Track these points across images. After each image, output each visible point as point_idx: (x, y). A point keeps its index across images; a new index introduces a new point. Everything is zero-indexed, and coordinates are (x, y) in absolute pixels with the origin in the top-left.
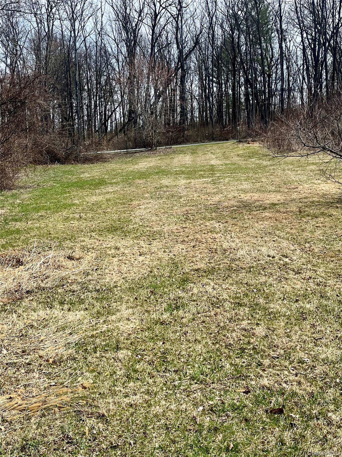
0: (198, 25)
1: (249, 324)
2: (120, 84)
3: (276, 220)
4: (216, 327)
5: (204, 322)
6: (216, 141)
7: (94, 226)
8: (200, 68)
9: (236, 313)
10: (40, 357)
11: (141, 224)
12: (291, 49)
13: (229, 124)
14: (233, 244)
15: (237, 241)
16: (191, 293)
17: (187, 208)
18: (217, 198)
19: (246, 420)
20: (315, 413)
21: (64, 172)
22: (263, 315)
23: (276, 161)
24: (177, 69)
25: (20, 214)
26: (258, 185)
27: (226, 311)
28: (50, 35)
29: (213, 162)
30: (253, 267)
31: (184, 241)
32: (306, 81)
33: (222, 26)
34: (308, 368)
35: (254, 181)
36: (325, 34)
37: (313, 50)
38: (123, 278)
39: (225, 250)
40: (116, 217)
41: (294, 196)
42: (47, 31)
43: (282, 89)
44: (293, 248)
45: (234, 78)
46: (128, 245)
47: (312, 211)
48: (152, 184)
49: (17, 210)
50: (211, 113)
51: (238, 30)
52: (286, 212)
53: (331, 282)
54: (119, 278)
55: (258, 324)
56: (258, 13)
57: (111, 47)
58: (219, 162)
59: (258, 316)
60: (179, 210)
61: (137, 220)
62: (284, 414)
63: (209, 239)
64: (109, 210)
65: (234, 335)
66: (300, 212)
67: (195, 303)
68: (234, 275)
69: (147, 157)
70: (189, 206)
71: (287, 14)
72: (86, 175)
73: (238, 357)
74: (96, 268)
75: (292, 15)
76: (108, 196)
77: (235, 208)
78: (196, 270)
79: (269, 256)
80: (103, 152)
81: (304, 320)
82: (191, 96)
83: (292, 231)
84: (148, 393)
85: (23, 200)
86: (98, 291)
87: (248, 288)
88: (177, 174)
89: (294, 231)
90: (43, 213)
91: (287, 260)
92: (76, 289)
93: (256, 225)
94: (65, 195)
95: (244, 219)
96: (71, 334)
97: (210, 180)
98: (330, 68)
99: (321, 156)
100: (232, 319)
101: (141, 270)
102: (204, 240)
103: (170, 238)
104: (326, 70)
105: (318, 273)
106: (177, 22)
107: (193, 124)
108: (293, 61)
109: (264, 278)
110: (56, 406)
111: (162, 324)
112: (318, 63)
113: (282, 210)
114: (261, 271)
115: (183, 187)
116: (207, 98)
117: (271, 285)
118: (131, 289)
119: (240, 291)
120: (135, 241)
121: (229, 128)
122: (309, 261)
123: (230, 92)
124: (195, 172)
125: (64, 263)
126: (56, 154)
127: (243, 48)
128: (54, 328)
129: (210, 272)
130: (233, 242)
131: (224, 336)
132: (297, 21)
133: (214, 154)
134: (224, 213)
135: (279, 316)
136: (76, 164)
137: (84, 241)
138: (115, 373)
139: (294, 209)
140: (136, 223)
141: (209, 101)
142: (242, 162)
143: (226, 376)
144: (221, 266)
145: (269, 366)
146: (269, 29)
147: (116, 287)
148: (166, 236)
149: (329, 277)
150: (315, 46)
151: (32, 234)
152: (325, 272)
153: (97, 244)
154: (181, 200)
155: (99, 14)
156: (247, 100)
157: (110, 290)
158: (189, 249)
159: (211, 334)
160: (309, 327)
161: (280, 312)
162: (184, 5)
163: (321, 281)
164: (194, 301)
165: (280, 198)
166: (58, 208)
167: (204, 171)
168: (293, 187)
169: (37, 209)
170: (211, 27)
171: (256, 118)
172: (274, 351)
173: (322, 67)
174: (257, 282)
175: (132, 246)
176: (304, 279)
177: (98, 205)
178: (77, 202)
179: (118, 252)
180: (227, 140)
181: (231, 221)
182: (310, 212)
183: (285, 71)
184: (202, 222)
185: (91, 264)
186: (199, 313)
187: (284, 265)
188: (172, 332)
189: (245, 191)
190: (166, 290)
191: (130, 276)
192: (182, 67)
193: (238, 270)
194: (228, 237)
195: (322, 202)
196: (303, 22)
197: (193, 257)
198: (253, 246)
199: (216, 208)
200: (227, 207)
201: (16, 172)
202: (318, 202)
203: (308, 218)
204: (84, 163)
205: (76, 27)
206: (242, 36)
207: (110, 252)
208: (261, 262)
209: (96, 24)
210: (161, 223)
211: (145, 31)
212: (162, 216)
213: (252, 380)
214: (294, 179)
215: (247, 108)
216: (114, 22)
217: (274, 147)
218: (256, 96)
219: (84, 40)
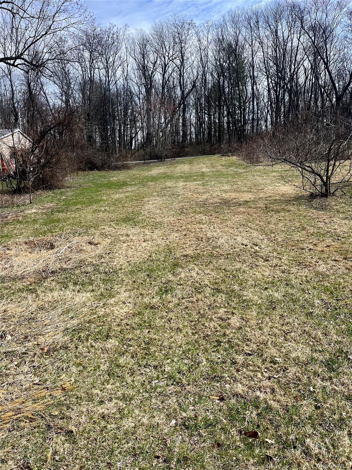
0: (195, 74)
1: (225, 312)
2: (141, 115)
3: (248, 214)
4: (197, 314)
5: (187, 308)
6: (207, 155)
7: (114, 217)
8: (196, 104)
9: (215, 300)
10: (38, 345)
11: (148, 216)
12: (260, 90)
13: (216, 143)
14: (215, 234)
15: (219, 231)
16: (179, 277)
17: (183, 204)
18: (205, 196)
19: (219, 445)
20: (292, 440)
21: (100, 176)
22: (237, 303)
23: (249, 169)
24: (180, 104)
25: (63, 207)
26: (235, 186)
27: (206, 297)
28: (92, 80)
29: (204, 170)
30: (230, 254)
31: (178, 230)
32: (270, 113)
33: (212, 75)
34: (280, 370)
35: (232, 184)
36: (284, 79)
37: (276, 91)
38: (128, 262)
39: (209, 239)
40: (130, 210)
41: (262, 195)
42: (90, 76)
43: (253, 119)
44: (262, 238)
45: (220, 111)
46: (136, 233)
47: (275, 207)
48: (159, 186)
49: (62, 203)
50: (204, 135)
51: (223, 76)
52: (256, 208)
53: (294, 270)
54: (124, 261)
55: (233, 313)
56: (237, 64)
57: (135, 89)
58: (208, 170)
59: (233, 304)
60: (177, 206)
61: (146, 213)
62: (259, 438)
63: (197, 229)
64: (126, 205)
65: (212, 326)
66: (266, 208)
67: (182, 287)
68: (214, 261)
69: (158, 166)
70: (184, 202)
71: (258, 66)
72: (115, 179)
73: (214, 351)
74: (109, 251)
75: (261, 66)
76: (127, 194)
77: (218, 204)
78: (185, 256)
79: (243, 244)
80: (127, 162)
81: (273, 309)
82: (190, 124)
83: (260, 223)
84: (124, 398)
85: (67, 196)
86: (106, 273)
87: (225, 274)
88: (177, 178)
89: (261, 223)
90: (79, 206)
91: (257, 248)
92: (90, 270)
93: (233, 218)
94: (97, 193)
95: (224, 213)
96: (72, 318)
97: (201, 182)
98: (287, 104)
99: (283, 166)
100: (211, 305)
101: (143, 255)
102: (193, 230)
103: (168, 228)
104: (284, 105)
105: (283, 261)
106: (180, 71)
107: (191, 143)
108: (261, 99)
109: (238, 264)
110: (28, 417)
111: (152, 308)
112: (278, 101)
113: (253, 206)
114: (237, 258)
115: (181, 188)
116: (201, 124)
117: (244, 272)
118: (132, 272)
119: (218, 277)
120: (142, 230)
121: (216, 146)
122: (275, 249)
123: (217, 121)
124: (191, 177)
125: (84, 248)
126: (95, 164)
127: (227, 90)
128: (60, 311)
129: (196, 258)
130: (215, 231)
131: (203, 325)
132: (264, 70)
133: (205, 164)
134: (209, 208)
135: (252, 305)
136: (109, 171)
137: (104, 229)
138: (99, 367)
139: (262, 205)
140: (144, 215)
141: (202, 127)
142: (224, 170)
143: (202, 376)
144: (205, 253)
145: (243, 365)
146: (245, 76)
147: (121, 269)
148: (165, 226)
149: (291, 264)
150: (277, 88)
151: (68, 223)
152: (288, 259)
153: (113, 232)
154: (179, 198)
155: (126, 65)
156: (228, 126)
157: (116, 272)
158: (181, 237)
159: (192, 322)
160: (278, 318)
161: (252, 301)
162: (185, 58)
163: (285, 268)
164: (181, 285)
165: (251, 196)
166: (91, 202)
167: (197, 176)
168: (261, 188)
169: (76, 204)
170: (204, 74)
171: (234, 139)
172: (247, 345)
173: (281, 103)
174: (233, 268)
175: (139, 234)
176: (271, 266)
177: (119, 200)
178: (105, 198)
179: (128, 239)
180: (214, 154)
181: (214, 215)
182: (273, 208)
183: (255, 107)
184: (193, 215)
185: (105, 249)
186: (183, 298)
187: (255, 253)
188: (159, 318)
189: (225, 191)
190: (159, 273)
191: (133, 260)
192: (184, 103)
193: (218, 257)
194: (212, 228)
195: (283, 200)
196: (269, 71)
197: (184, 244)
198: (230, 236)
199: (204, 204)
200: (212, 203)
201: (64, 176)
202: (279, 200)
203: (272, 213)
204: (114, 170)
205: (110, 74)
206: (226, 81)
207: (122, 239)
208: (236, 250)
209: (123, 72)
210: (162, 215)
211: (158, 77)
212: (164, 210)
213: (226, 382)
214: (261, 182)
215: (228, 132)
216: (136, 71)
217: (247, 159)
218: (234, 124)
219: (116, 83)
